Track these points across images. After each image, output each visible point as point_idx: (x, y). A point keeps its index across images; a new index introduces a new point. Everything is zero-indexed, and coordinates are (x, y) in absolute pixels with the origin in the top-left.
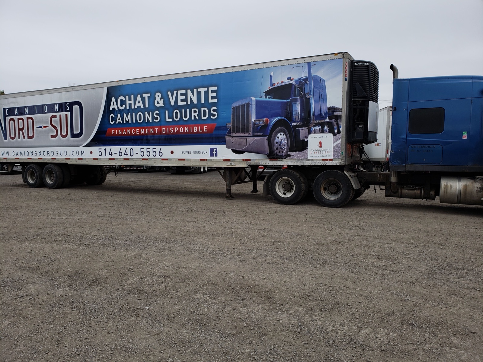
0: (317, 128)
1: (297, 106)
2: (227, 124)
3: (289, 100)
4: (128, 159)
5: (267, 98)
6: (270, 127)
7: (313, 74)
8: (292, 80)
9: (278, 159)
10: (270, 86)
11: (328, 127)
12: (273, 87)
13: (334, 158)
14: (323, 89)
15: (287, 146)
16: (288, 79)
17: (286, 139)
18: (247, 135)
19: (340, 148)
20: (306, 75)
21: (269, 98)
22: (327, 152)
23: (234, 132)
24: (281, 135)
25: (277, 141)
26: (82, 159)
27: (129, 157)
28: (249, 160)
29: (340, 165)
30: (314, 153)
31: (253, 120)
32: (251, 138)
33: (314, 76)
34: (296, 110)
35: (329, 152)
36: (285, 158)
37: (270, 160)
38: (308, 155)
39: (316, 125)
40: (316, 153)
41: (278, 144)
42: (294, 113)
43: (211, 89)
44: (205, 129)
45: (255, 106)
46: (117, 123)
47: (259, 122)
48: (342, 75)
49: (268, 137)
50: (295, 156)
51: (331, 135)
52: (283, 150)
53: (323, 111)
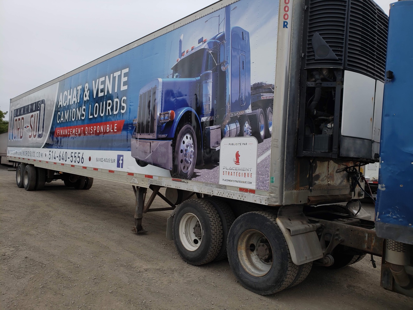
0: (233, 126)
1: (208, 88)
2: (133, 120)
3: (199, 78)
5: (175, 77)
6: (176, 125)
7: (233, 25)
9: (183, 180)
10: (179, 57)
11: (251, 125)
12: (182, 57)
13: (257, 189)
14: (246, 50)
15: (194, 158)
16: (201, 41)
17: (193, 146)
18: (151, 137)
19: (267, 169)
20: (223, 30)
21: (177, 77)
22: (247, 174)
23: (139, 132)
24: (187, 138)
25: (182, 149)
26: (41, 161)
27: (64, 162)
28: (151, 177)
29: (267, 204)
30: (227, 173)
31: (158, 114)
32: (156, 142)
33: (234, 28)
34: (207, 95)
35: (250, 175)
36: (190, 179)
37: (173, 180)
38: (219, 178)
39: (233, 120)
40: (230, 174)
41: (183, 153)
42: (204, 100)
43: (123, 72)
44: (115, 128)
45: (161, 92)
46: (61, 122)
47: (164, 117)
48: (278, 18)
49: (173, 142)
50: (202, 177)
51: (254, 140)
52: (187, 165)
53: (243, 94)
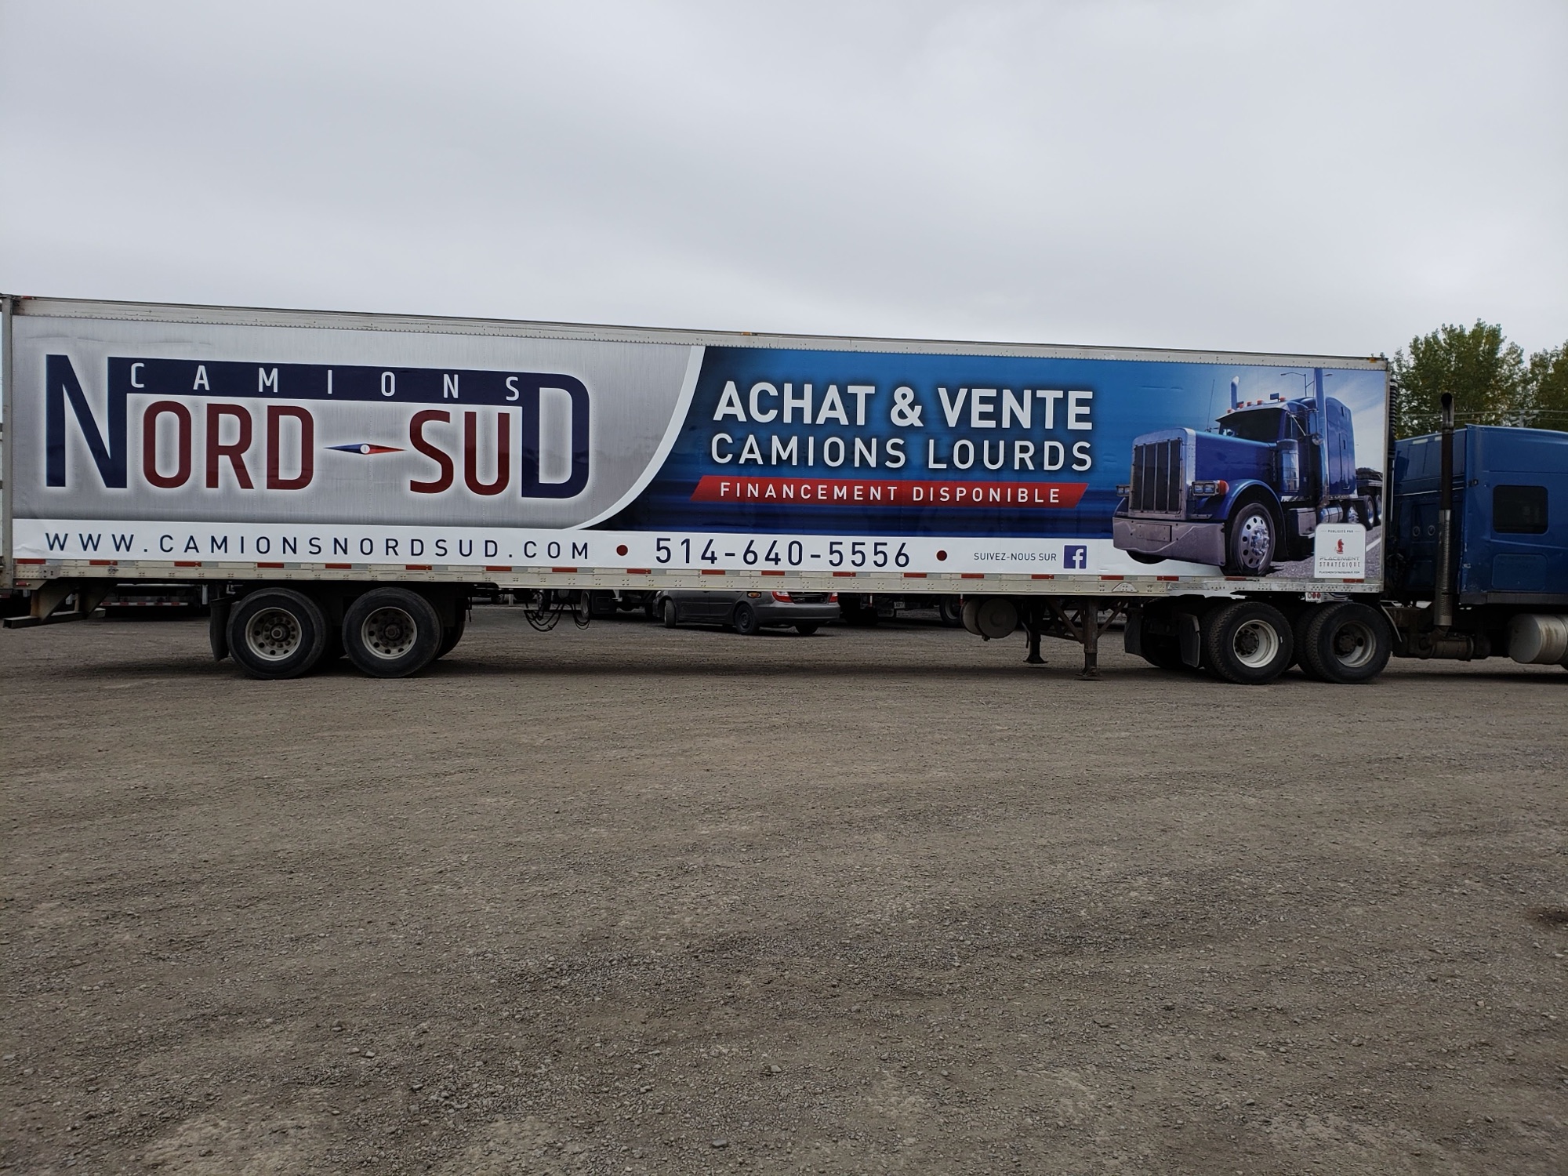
0: (1334, 511)
1: (1292, 460)
2: (1118, 487)
3: (1275, 445)
4: (782, 573)
5: (1225, 433)
6: (1230, 502)
7: (1327, 394)
8: (1282, 400)
9: (1248, 578)
10: (1233, 407)
11: (1357, 510)
12: (1239, 410)
13: (1367, 577)
14: (1348, 428)
15: (1269, 548)
16: (1274, 397)
17: (1266, 532)
18: (1171, 516)
19: (1378, 557)
20: (1311, 395)
21: (1229, 434)
22: (1353, 564)
23: (1136, 507)
24: (1255, 521)
25: (1246, 535)
26: (573, 570)
27: (784, 565)
28: (1175, 579)
29: (1375, 592)
30: (1326, 564)
31: (1189, 483)
32: (1183, 526)
33: (1328, 399)
34: (1290, 469)
35: (1357, 564)
36: (1264, 576)
37: (1227, 579)
38: (1313, 571)
39: (1333, 504)
40: (1330, 565)
41: (1248, 543)
42: (1285, 474)
43: (1073, 396)
44: (1052, 496)
45: (1194, 450)
46: (742, 461)
47: (1204, 489)
49: (1225, 525)
50: (1286, 572)
51: (1361, 528)
52: (1258, 557)
53: (1346, 477)
